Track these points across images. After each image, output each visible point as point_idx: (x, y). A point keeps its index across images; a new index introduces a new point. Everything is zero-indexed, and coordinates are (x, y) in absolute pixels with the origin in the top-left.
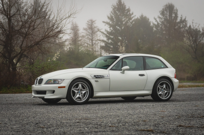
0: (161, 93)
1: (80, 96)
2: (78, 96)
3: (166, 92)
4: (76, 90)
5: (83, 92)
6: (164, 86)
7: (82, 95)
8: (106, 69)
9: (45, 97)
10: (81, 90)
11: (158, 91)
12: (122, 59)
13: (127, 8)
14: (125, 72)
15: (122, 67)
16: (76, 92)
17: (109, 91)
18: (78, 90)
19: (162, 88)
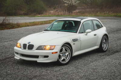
1: (65, 58)
2: (63, 58)
4: (61, 53)
5: (67, 54)
7: (66, 57)
8: (76, 32)
9: (38, 61)
10: (65, 53)
12: (83, 23)
14: (88, 34)
16: (61, 55)
17: (80, 50)
18: (63, 53)
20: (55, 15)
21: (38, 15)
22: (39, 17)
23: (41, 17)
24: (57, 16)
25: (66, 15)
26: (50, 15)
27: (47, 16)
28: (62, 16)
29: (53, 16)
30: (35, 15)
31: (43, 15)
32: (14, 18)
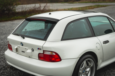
20: (91, 1)
21: (76, 2)
22: (77, 3)
23: (78, 3)
24: (92, 3)
25: (100, 2)
26: (86, 2)
27: (84, 3)
28: (97, 3)
29: (89, 3)
30: (74, 2)
31: (80, 2)
32: (54, 5)
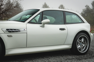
0: (79, 46)
3: (84, 45)
6: (83, 40)
8: (24, 22)
11: (78, 45)
12: (42, 12)
13: (48, 6)
14: (46, 25)
15: (42, 20)
17: (26, 47)
19: (81, 41)
